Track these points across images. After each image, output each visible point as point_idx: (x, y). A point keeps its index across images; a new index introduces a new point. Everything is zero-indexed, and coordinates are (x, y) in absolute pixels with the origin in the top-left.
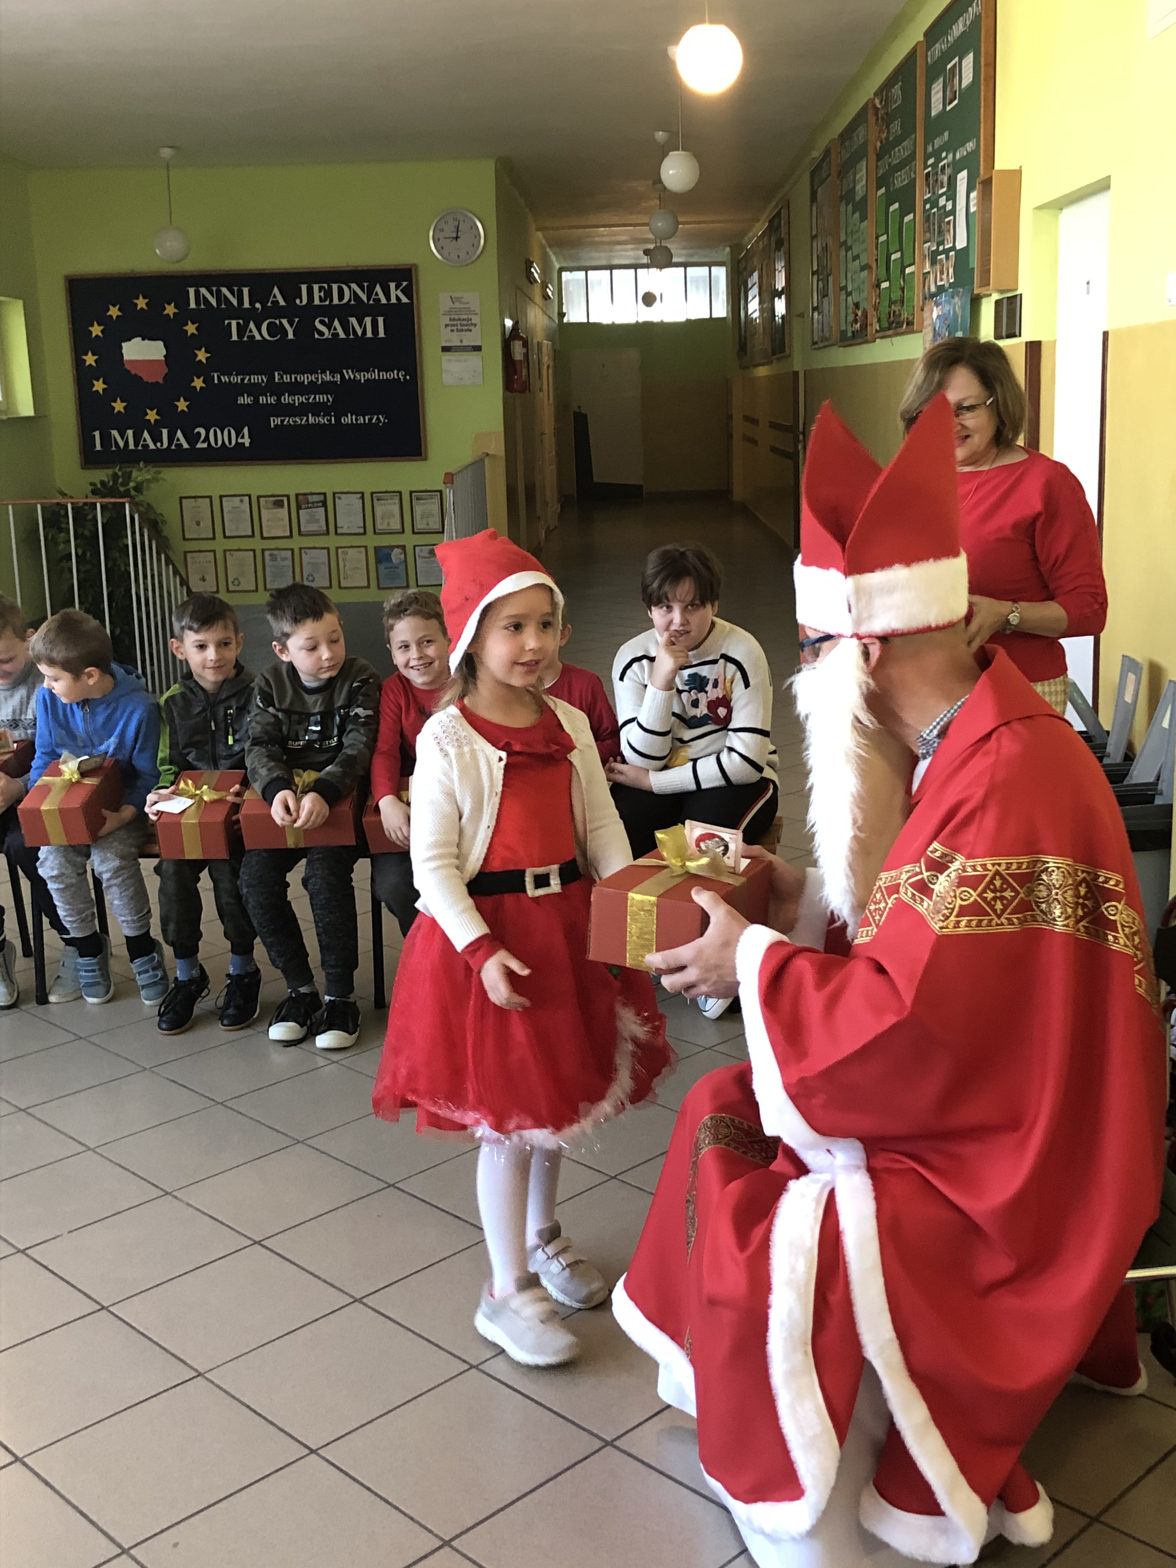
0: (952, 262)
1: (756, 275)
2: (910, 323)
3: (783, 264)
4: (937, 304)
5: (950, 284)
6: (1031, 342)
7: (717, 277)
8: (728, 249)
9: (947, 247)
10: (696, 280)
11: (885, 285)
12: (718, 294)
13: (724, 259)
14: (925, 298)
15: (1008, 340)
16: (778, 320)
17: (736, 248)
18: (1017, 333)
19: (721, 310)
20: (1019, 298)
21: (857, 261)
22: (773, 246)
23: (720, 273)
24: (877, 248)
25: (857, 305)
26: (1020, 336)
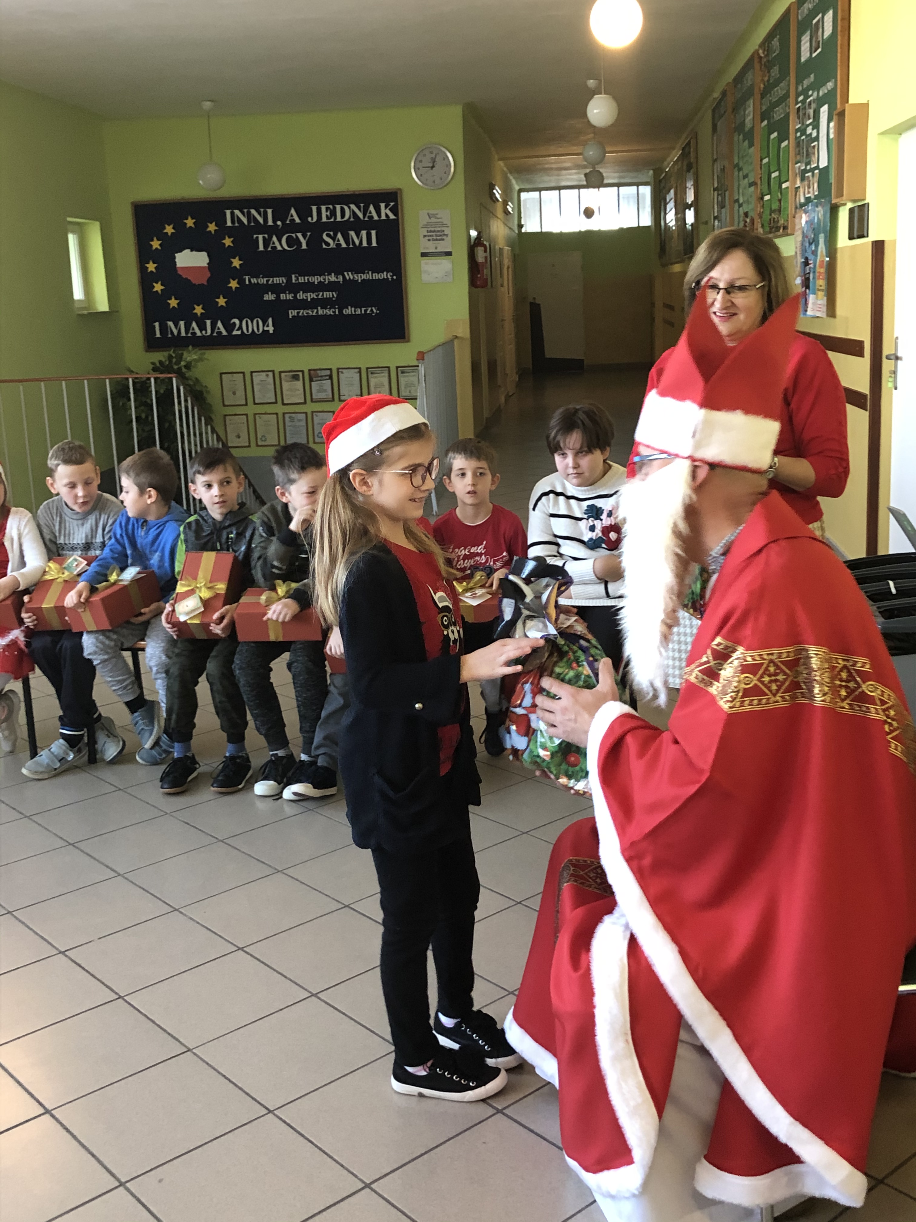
0: (816, 178)
1: (672, 191)
2: (785, 228)
3: (692, 183)
4: (806, 212)
5: (815, 196)
6: (876, 242)
7: (644, 195)
8: (651, 172)
9: (813, 166)
10: (628, 198)
11: (767, 198)
12: (644, 208)
13: (648, 180)
14: (796, 208)
15: (859, 240)
16: (689, 227)
17: (657, 172)
18: (865, 235)
19: (646, 220)
20: (866, 206)
21: (746, 180)
22: (685, 167)
23: (646, 191)
24: (761, 168)
25: (746, 214)
26: (868, 236)
